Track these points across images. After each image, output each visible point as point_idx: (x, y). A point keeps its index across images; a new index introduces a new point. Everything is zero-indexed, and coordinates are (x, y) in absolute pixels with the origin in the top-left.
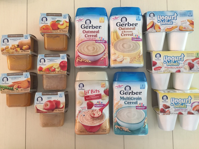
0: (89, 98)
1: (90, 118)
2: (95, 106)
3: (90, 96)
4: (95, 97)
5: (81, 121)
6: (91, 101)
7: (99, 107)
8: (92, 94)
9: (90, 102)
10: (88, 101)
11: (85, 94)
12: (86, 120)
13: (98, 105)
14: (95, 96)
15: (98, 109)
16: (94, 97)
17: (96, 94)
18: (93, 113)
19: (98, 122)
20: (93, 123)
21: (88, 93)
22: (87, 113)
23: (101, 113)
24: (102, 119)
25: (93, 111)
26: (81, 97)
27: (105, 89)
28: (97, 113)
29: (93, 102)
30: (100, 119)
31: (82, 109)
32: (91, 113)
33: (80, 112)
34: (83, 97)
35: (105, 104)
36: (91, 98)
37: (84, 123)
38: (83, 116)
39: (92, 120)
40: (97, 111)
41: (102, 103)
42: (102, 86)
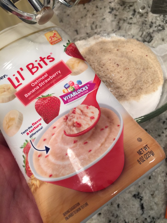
0: (33, 91)
1: (71, 145)
2: (66, 102)
4: (48, 77)
5: (45, 174)
8: (37, 75)
9: (44, 99)
10: (35, 100)
11: (15, 87)
18: (74, 123)
19: (106, 140)
20: (92, 152)
21: (23, 79)
22: (53, 134)
23: (97, 109)
24: (113, 124)
25: (67, 118)
26: (6, 102)
27: (64, 46)
28: (86, 115)
29: (53, 95)
30: (106, 127)
31: (30, 134)
32: (67, 128)
33: (29, 148)
34: (13, 97)
35: (92, 82)
36: (40, 88)
37: (63, 175)
38: (46, 155)
39: (83, 145)
40: (82, 111)
41: (80, 82)
42: (50, 40)
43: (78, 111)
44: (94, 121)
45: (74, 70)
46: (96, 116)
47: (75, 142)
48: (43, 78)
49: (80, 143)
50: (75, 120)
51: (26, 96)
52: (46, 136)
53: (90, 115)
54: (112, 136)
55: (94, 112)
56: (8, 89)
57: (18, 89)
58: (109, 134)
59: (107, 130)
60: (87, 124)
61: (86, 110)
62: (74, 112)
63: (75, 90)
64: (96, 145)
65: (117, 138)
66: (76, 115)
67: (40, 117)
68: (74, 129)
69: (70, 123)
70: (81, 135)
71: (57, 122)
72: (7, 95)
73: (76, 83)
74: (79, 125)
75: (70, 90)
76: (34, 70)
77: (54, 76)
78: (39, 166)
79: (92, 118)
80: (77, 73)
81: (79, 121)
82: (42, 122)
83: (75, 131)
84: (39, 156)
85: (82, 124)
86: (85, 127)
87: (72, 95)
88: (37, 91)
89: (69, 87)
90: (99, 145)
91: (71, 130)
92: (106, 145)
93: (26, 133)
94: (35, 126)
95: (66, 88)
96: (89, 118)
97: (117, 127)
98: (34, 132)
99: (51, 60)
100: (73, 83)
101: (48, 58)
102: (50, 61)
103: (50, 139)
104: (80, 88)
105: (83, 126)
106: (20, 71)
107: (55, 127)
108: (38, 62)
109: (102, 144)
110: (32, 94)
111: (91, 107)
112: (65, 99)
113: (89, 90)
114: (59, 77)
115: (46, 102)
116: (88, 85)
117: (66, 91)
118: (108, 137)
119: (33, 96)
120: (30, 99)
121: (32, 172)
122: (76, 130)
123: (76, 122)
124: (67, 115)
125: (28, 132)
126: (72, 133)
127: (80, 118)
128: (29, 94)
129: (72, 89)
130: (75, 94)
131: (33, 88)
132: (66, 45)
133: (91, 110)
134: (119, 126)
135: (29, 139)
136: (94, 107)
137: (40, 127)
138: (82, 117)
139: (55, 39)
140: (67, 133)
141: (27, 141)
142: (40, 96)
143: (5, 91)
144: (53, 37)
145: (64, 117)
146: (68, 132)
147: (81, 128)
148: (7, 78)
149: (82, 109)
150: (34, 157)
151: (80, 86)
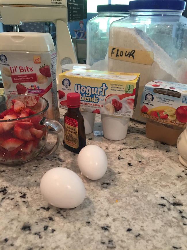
0: (18, 79)
2: (28, 92)
3: (20, 75)
6: (23, 84)
7: (34, 93)
8: (22, 73)
9: (21, 85)
10: (17, 84)
14: (26, 76)
15: (33, 96)
16: (25, 79)
17: (27, 73)
21: (16, 72)
25: (25, 98)
26: (6, 76)
27: (40, 67)
29: (25, 86)
33: (10, 98)
34: (10, 76)
35: (44, 90)
36: (21, 80)
40: (32, 99)
41: (39, 87)
42: (35, 60)
45: (39, 81)
46: (35, 104)
48: (24, 76)
50: (27, 101)
53: (34, 102)
56: (9, 71)
57: (13, 74)
63: (35, 90)
66: (29, 99)
67: (17, 91)
68: (26, 103)
69: (25, 100)
72: (7, 73)
73: (37, 87)
76: (22, 71)
77: (29, 78)
80: (40, 83)
81: (29, 102)
86: (30, 105)
87: (32, 91)
89: (33, 87)
100: (35, 86)
101: (30, 69)
102: (30, 71)
104: (37, 90)
106: (16, 67)
107: (20, 98)
111: (36, 100)
113: (41, 93)
115: (21, 87)
116: (41, 91)
117: (31, 88)
119: (17, 81)
125: (11, 92)
128: (16, 79)
135: (10, 95)
138: (31, 101)
139: (38, 61)
142: (20, 83)
143: (7, 71)
144: (37, 60)
147: (28, 104)
148: (9, 66)
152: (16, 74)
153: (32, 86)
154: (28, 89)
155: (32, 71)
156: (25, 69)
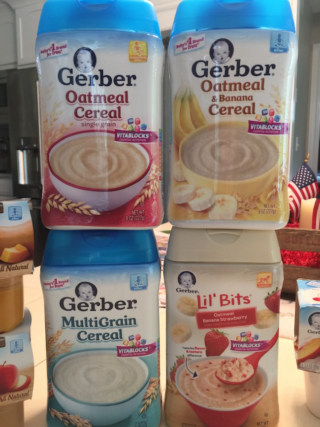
0: (213, 321)
1: (215, 387)
2: (232, 349)
3: (219, 313)
4: (232, 316)
5: (184, 390)
6: (221, 330)
7: (246, 350)
8: (225, 308)
9: (217, 333)
10: (209, 330)
11: (200, 307)
12: (203, 391)
13: (243, 343)
14: (232, 314)
15: (242, 356)
16: (229, 319)
17: (236, 307)
18: (227, 371)
19: (241, 400)
20: (226, 402)
21: (211, 305)
22: (206, 368)
23: (253, 370)
24: (257, 390)
25: (225, 363)
26: (184, 314)
27: (268, 293)
28: (241, 371)
29: (226, 335)
30: (250, 390)
31: (189, 353)
32: (220, 371)
33: (183, 363)
34: (193, 314)
35: (267, 342)
36: (220, 322)
37: (196, 401)
38: (192, 378)
39: (223, 392)
40: (240, 365)
41: (257, 337)
42: (260, 281)
43: (237, 363)
44: (244, 379)
45: (259, 323)
46: (248, 376)
47: (219, 386)
48: (228, 314)
49: (222, 389)
50: (230, 369)
51: (204, 321)
52: (200, 365)
53: (245, 372)
54: (248, 400)
55: (249, 371)
56: (193, 305)
57: (201, 311)
58: (247, 397)
59: (248, 393)
60: (237, 378)
61: (244, 366)
62: (233, 362)
63: (247, 343)
64: (232, 399)
65: (251, 403)
66: (233, 366)
67: (204, 346)
68: (225, 375)
69: (224, 368)
70: (226, 384)
71: (216, 361)
72: (188, 309)
73: (253, 336)
74: (230, 375)
75: (243, 339)
76: (225, 302)
77: (238, 318)
78: (183, 381)
79: (244, 376)
80: (260, 327)
81: (233, 372)
82: (204, 351)
83: (224, 378)
84: (187, 374)
85: (233, 376)
86: (234, 380)
87: (241, 346)
88: (215, 322)
90: (235, 400)
91: (222, 374)
92: (239, 404)
93: (186, 350)
94: (197, 350)
95: (241, 336)
96: (241, 375)
97: (257, 395)
98: (193, 354)
99: (247, 301)
100: (250, 335)
101: (244, 298)
102: (244, 303)
103: (202, 369)
104: (253, 342)
105: (233, 378)
106: (212, 296)
107: (211, 363)
108: (233, 297)
109: (237, 402)
110: (210, 323)
111: (250, 365)
112: (234, 346)
113: (259, 349)
114: (242, 322)
115: (217, 337)
116: (262, 344)
117: (239, 339)
118: (245, 399)
119: (209, 325)
120: (205, 325)
121: (176, 380)
122: (226, 377)
123: (230, 371)
124: (227, 360)
125: (189, 350)
126: (221, 377)
127: (235, 370)
128: (208, 321)
129: (245, 340)
130: (245, 346)
131: (214, 318)
132: (270, 293)
133: (248, 369)
134: (260, 394)
135: (186, 356)
136: (252, 367)
137: (200, 354)
138: (237, 370)
139: (266, 283)
140: (217, 375)
141: (183, 356)
142: (215, 329)
143: (188, 304)
144: (265, 279)
145: (223, 360)
146: (219, 375)
147: (230, 378)
148: (197, 294)
149: (242, 363)
150: (182, 372)
151: (255, 340)
152: (210, 309)
153: (243, 335)
154: (233, 342)
155: (249, 302)
156: (233, 299)
